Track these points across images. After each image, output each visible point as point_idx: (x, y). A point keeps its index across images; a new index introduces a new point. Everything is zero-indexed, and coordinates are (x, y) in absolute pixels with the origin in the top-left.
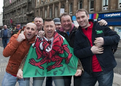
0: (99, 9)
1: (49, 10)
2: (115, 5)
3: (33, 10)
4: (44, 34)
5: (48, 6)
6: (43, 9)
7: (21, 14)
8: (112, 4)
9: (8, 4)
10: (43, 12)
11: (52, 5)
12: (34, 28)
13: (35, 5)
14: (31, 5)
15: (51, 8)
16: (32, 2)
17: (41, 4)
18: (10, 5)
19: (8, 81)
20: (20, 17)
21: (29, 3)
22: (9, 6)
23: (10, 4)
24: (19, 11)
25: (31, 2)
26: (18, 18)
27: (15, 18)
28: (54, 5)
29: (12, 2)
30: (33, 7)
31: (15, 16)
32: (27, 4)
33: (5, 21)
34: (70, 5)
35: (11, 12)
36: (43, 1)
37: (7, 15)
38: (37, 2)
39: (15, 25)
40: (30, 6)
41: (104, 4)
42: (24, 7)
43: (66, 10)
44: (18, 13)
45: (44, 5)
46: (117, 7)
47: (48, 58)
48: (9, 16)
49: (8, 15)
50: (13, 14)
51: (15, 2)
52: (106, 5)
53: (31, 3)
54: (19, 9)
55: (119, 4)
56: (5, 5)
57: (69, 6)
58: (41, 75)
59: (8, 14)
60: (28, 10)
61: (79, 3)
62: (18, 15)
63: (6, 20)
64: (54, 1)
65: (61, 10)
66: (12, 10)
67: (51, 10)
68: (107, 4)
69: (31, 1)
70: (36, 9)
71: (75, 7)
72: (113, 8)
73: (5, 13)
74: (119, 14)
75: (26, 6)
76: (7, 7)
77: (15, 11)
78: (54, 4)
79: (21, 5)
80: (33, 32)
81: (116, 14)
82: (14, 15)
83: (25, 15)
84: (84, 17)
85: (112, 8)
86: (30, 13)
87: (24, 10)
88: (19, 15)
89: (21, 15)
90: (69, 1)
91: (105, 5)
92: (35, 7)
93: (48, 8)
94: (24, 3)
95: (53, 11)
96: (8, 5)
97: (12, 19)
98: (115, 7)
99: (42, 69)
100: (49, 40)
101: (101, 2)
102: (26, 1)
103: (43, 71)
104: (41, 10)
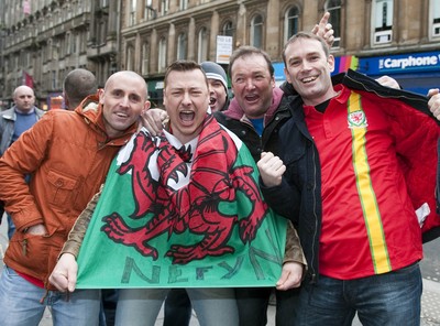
0: (359, 40)
1: (176, 42)
2: (417, 25)
3: (114, 39)
4: (167, 121)
5: (172, 26)
6: (154, 38)
7: (67, 56)
8: (406, 21)
9: (18, 15)
10: (153, 47)
11: (188, 21)
12: (139, 94)
13: (122, 23)
14: (107, 21)
15: (183, 34)
16: (111, 9)
17: (143, 17)
18: (25, 21)
19: (18, 306)
20: (62, 65)
21: (100, 14)
22: (19, 25)
23: (23, 18)
24: (58, 45)
25: (105, 10)
26: (54, 72)
27: (45, 71)
28: (192, 23)
29: (32, 9)
30: (115, 27)
31: (44, 64)
32: (91, 19)
33: (6, 83)
34: (252, 23)
35: (28, 49)
36: (150, 8)
37: (12, 59)
38: (127, 11)
39: (44, 96)
40: (103, 27)
41: (377, 21)
42: (81, 29)
43: (238, 44)
44: (55, 53)
45: (158, 20)
46: (423, 34)
47: (174, 214)
48: (22, 63)
49: (17, 59)
50: (35, 57)
51: (45, 9)
52: (384, 24)
53: (107, 14)
54: (60, 37)
55: (431, 20)
56: (7, 21)
57: (249, 26)
58: (147, 280)
59: (17, 53)
60: (94, 40)
61: (286, 15)
62: (56, 57)
63: (8, 77)
64: (194, 9)
65: (219, 42)
66: (34, 38)
67: (182, 42)
68: (389, 23)
69: (107, 7)
70: (127, 37)
71: (272, 30)
72: (410, 38)
73: (5, 49)
74: (432, 60)
75: (87, 24)
76: (14, 27)
77: (44, 43)
78: (192, 20)
79: (67, 22)
80: (135, 106)
81: (419, 59)
82: (40, 60)
83: (83, 60)
84: (315, 58)
85: (405, 36)
86: (104, 50)
87: (78, 38)
88: (61, 59)
89: (67, 59)
90: (248, 10)
91: (380, 25)
92: (121, 29)
93: (172, 32)
94: (80, 12)
95: (191, 45)
96: (18, 20)
97: (31, 72)
98: (417, 34)
99: (151, 258)
100: (184, 147)
101: (365, 13)
102: (86, 7)
103: (154, 263)
104: (146, 42)
